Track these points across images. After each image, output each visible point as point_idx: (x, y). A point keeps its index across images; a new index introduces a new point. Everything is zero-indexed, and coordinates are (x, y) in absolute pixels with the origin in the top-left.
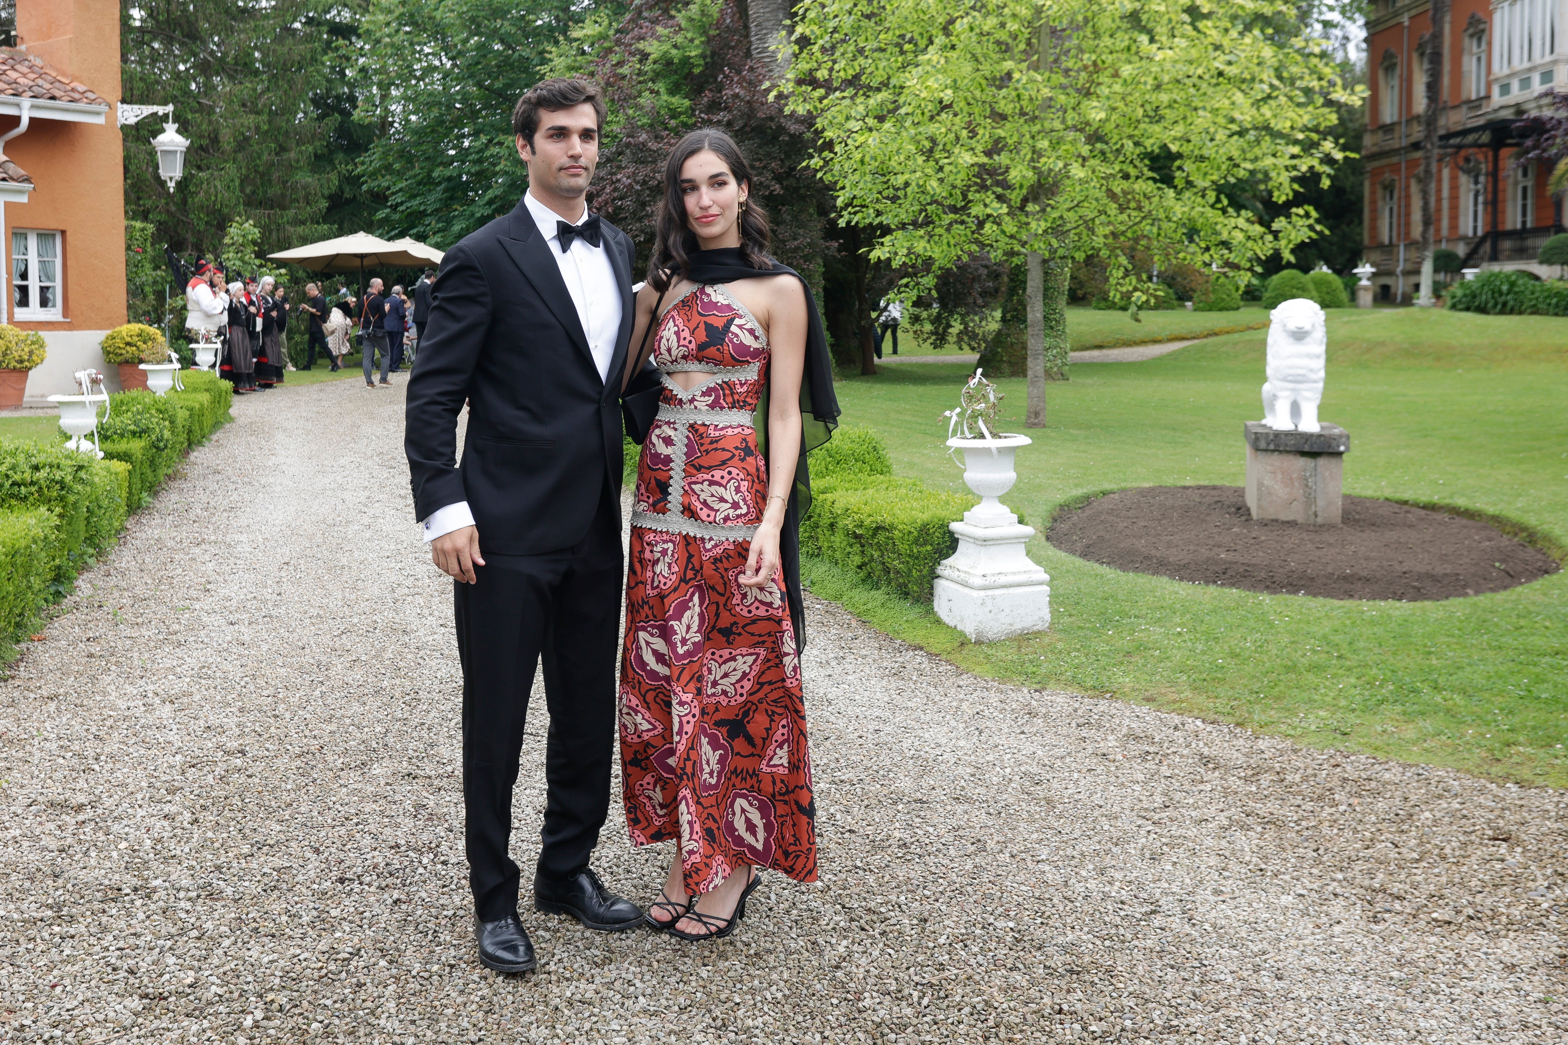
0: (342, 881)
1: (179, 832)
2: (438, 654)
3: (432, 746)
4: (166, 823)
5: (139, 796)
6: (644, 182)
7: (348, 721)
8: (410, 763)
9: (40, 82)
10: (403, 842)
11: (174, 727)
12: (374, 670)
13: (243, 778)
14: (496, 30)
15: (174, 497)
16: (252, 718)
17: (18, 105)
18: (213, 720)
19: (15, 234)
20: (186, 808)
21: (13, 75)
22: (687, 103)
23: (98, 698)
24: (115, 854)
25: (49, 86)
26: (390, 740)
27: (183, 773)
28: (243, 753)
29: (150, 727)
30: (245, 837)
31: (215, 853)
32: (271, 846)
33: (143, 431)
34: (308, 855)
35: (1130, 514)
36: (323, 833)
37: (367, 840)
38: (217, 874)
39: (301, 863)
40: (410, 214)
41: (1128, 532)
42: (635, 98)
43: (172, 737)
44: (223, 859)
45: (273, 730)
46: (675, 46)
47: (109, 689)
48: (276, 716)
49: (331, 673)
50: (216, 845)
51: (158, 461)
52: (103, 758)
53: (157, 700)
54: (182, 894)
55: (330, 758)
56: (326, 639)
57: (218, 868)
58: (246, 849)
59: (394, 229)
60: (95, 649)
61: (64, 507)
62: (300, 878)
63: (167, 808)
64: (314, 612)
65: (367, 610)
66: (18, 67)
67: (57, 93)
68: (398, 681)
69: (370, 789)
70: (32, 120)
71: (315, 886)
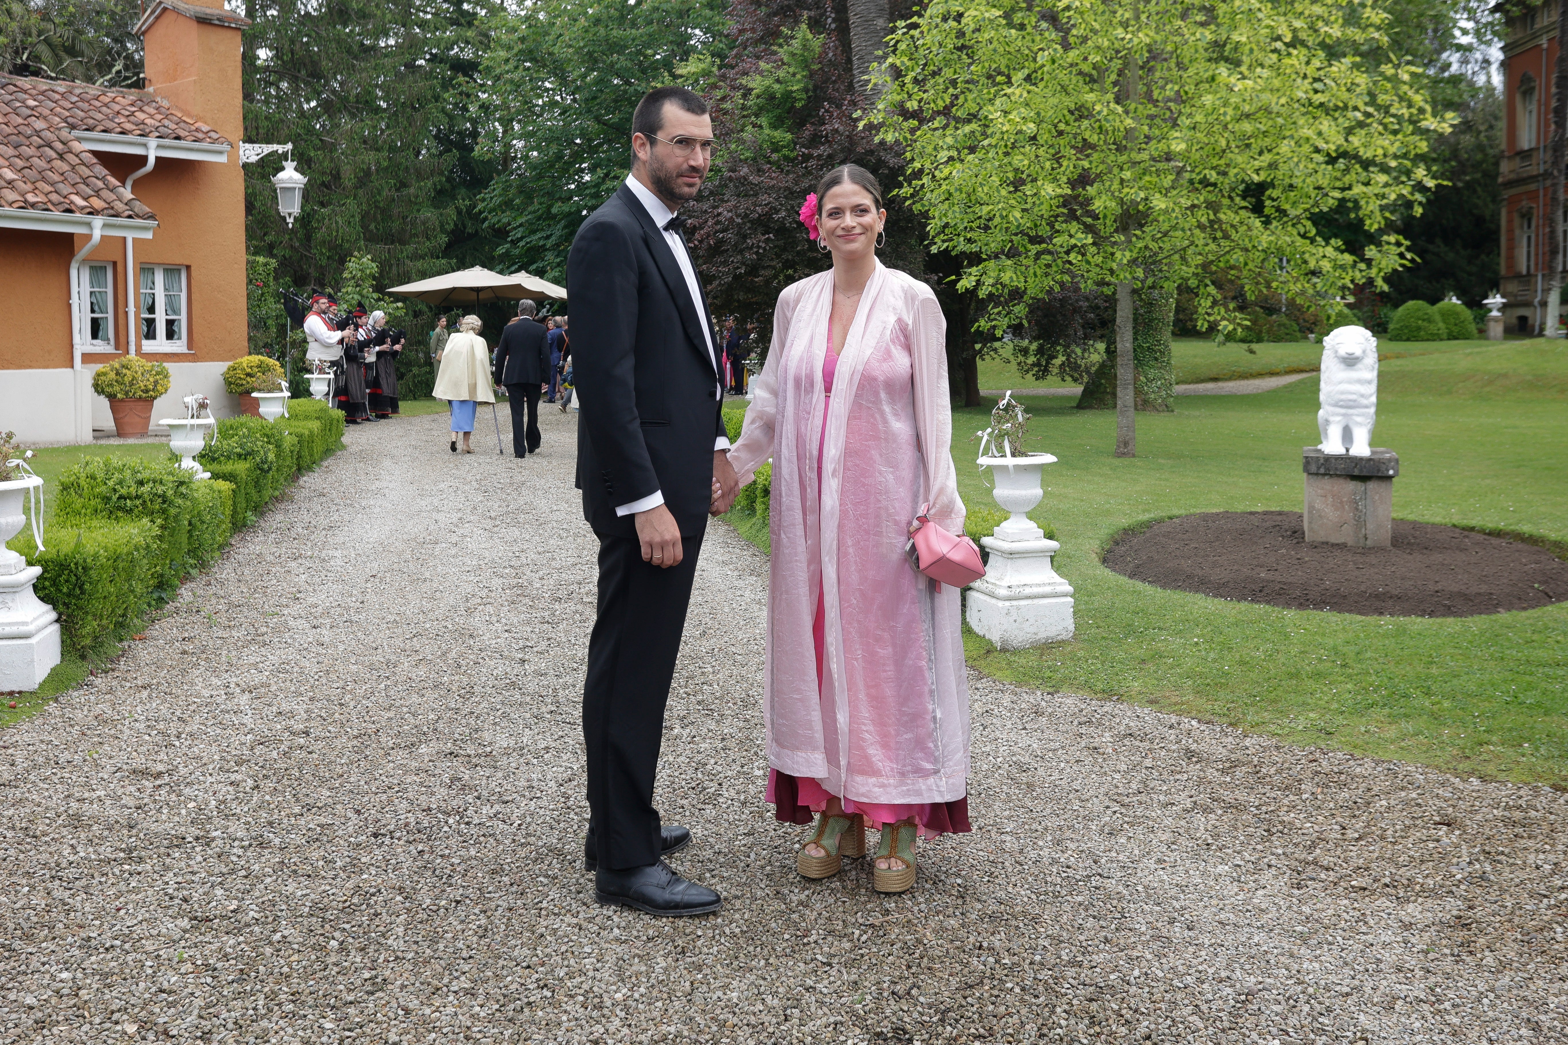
0: (375, 835)
1: (241, 795)
2: (497, 655)
3: (476, 731)
4: (231, 789)
5: (211, 767)
6: (747, 215)
7: (405, 710)
8: (454, 744)
9: (166, 122)
10: (435, 806)
11: (250, 712)
12: (437, 667)
13: (304, 754)
14: (612, 65)
15: (279, 517)
16: (319, 705)
17: (145, 145)
18: (285, 707)
19: (143, 270)
20: (249, 777)
21: (141, 116)
22: (789, 136)
23: (186, 688)
24: (183, 812)
25: (174, 126)
26: (440, 726)
27: (252, 749)
28: (307, 733)
29: (228, 712)
30: (297, 800)
31: (270, 812)
32: (320, 808)
33: (249, 454)
34: (350, 814)
35: (1185, 537)
36: (366, 799)
37: (405, 804)
38: (268, 828)
39: (343, 820)
40: (529, 249)
41: (1178, 553)
42: (739, 132)
43: (247, 720)
44: (275, 817)
45: (337, 715)
46: (778, 81)
47: (196, 680)
48: (341, 705)
49: (398, 670)
50: (272, 806)
51: (262, 482)
52: (183, 736)
53: (238, 690)
54: (236, 843)
55: (383, 739)
56: (398, 642)
57: (271, 824)
58: (297, 810)
59: (513, 264)
60: (190, 647)
61: (165, 519)
62: (340, 833)
63: (233, 777)
64: (391, 618)
65: (440, 617)
66: (146, 108)
67: (182, 133)
68: (457, 678)
69: (414, 764)
70: (157, 158)
71: (352, 839)
